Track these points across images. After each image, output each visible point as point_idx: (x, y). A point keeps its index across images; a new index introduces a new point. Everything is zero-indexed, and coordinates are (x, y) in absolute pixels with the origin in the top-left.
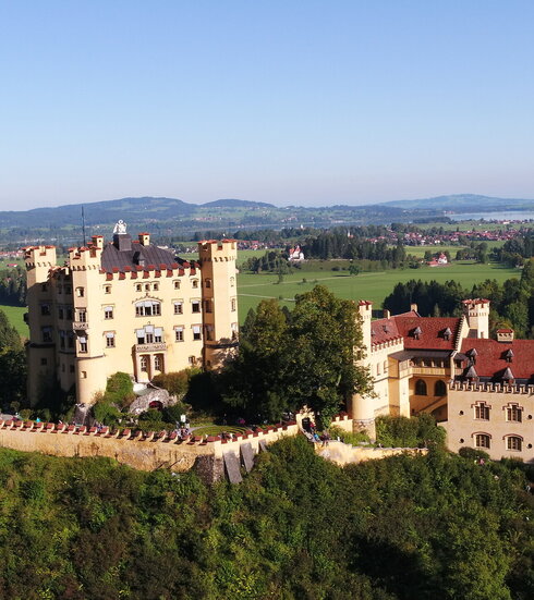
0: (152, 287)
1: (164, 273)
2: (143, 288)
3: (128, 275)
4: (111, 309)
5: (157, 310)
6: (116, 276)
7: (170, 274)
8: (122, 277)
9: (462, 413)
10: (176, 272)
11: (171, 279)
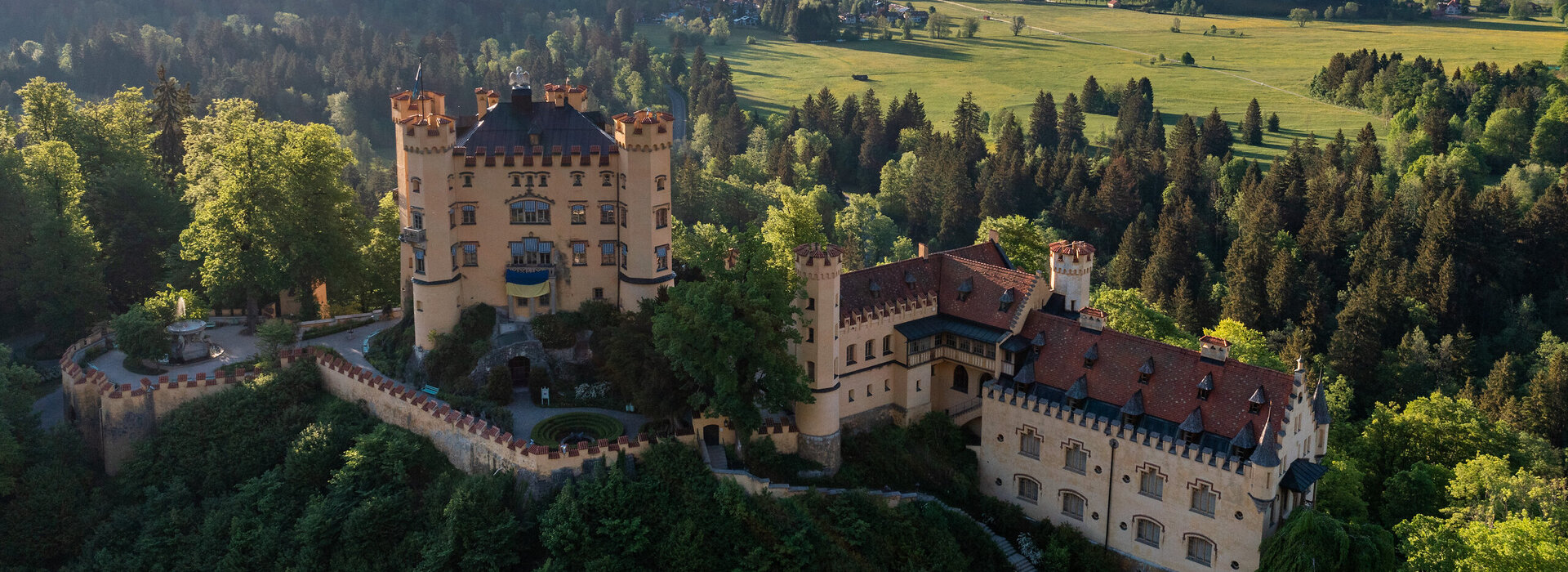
0: (537, 181)
1: (557, 161)
2: (523, 181)
3: (500, 161)
4: (471, 209)
5: (545, 217)
6: (481, 161)
7: (566, 163)
8: (490, 163)
9: (1001, 438)
10: (576, 161)
11: (568, 171)
